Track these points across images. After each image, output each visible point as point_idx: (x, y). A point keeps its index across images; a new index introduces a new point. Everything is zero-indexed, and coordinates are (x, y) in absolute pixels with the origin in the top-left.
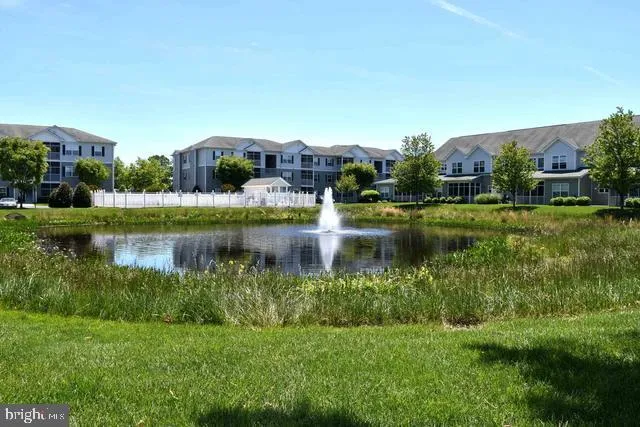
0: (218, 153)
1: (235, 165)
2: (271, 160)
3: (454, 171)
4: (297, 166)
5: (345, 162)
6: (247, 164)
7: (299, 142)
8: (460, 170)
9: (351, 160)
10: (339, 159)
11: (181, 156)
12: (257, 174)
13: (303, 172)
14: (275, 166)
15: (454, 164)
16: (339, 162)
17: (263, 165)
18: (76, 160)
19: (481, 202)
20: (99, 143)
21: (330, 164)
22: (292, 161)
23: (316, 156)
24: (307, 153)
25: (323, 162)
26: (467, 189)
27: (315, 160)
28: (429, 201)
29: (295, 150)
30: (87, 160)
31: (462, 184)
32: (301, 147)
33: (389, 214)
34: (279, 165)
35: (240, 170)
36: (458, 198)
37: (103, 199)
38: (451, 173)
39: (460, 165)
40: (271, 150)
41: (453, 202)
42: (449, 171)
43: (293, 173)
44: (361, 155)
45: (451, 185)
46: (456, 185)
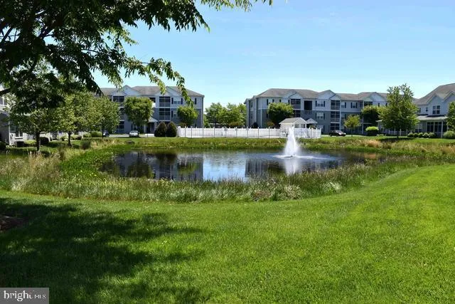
0: (270, 101)
1: (279, 109)
2: (308, 105)
3: (434, 112)
4: (328, 108)
5: (366, 105)
6: (288, 108)
7: (329, 91)
8: (438, 112)
9: (371, 103)
10: (361, 102)
11: (249, 102)
12: (297, 114)
13: (332, 112)
14: (311, 109)
15: (434, 107)
16: (361, 105)
17: (302, 108)
18: (178, 107)
19: (447, 138)
20: (194, 96)
21: (354, 107)
22: (324, 105)
23: (342, 101)
24: (336, 99)
25: (349, 105)
26: (440, 127)
27: (343, 104)
28: (411, 136)
29: (326, 97)
30: (184, 107)
31: (436, 123)
32: (332, 95)
33: (370, 145)
34: (314, 108)
35: (282, 112)
36: (431, 134)
37: (184, 132)
38: (431, 114)
39: (438, 107)
40: (308, 97)
41: (428, 137)
42: (430, 113)
43: (325, 113)
44: (379, 99)
45: (429, 123)
46: (432, 123)
